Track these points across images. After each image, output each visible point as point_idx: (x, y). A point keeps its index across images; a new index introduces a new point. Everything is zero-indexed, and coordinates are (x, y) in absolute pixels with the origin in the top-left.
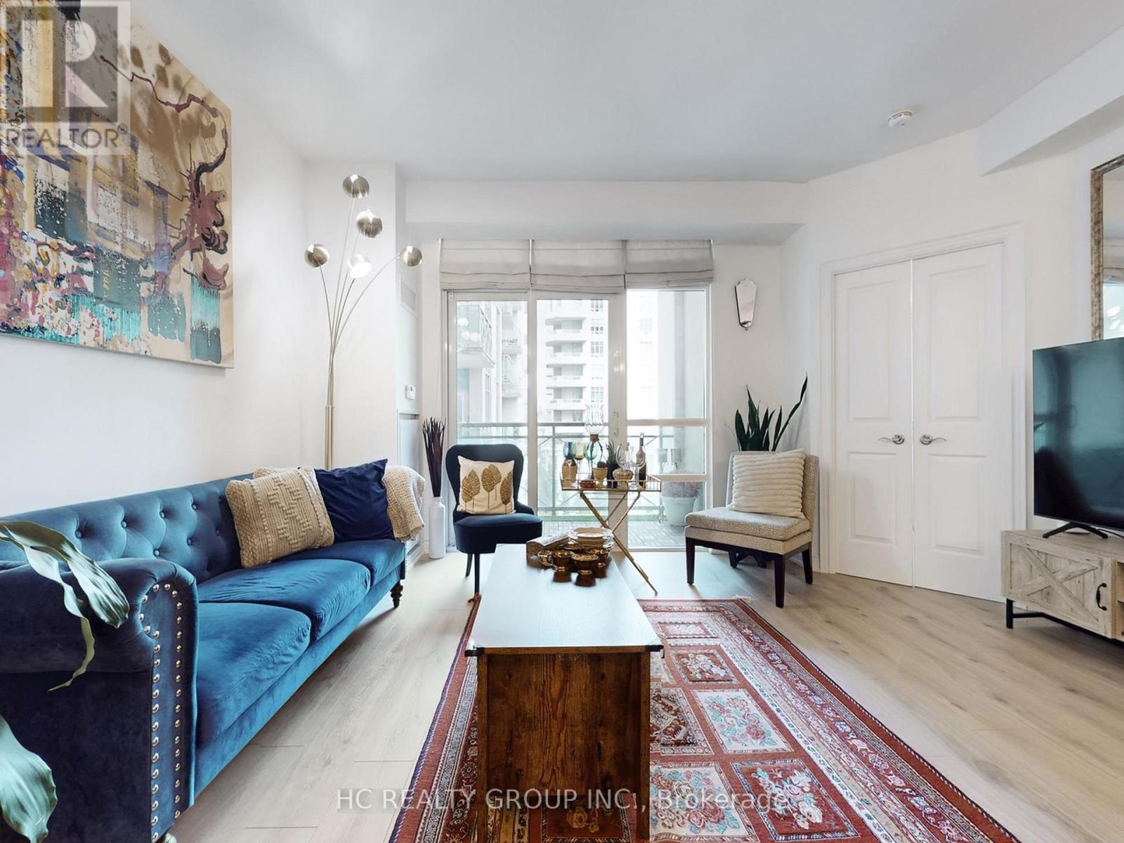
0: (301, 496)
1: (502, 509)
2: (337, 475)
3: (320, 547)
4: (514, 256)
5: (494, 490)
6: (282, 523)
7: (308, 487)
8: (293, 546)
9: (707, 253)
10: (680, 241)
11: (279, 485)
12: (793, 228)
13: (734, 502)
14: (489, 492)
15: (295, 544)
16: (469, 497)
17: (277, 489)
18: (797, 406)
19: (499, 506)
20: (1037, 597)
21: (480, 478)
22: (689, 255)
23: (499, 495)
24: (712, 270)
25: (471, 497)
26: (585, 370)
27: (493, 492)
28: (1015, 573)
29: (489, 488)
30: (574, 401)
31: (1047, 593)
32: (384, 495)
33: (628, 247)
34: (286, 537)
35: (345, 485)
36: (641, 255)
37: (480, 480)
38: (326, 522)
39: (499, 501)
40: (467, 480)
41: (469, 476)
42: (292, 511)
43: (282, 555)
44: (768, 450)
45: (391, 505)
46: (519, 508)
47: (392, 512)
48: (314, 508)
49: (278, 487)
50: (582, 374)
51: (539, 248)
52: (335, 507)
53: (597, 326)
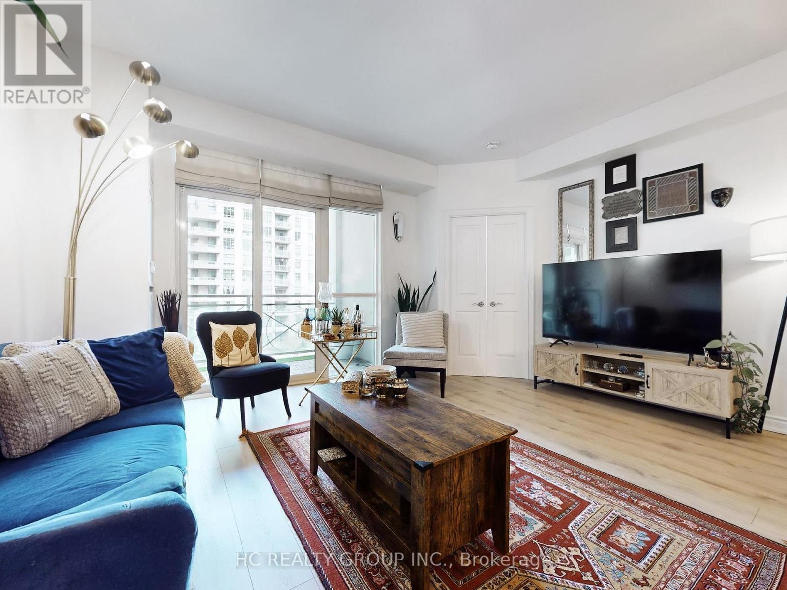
0: (80, 370)
1: (251, 361)
2: (112, 344)
3: (105, 418)
4: (246, 169)
5: (244, 347)
6: (62, 400)
7: (87, 359)
8: (77, 423)
9: (379, 194)
10: (364, 183)
11: (51, 361)
12: (426, 189)
13: (404, 341)
14: (240, 348)
15: (78, 420)
16: (223, 353)
17: (50, 365)
18: (431, 286)
19: (250, 359)
20: (549, 373)
21: (231, 338)
22: (369, 193)
23: (249, 350)
24: (382, 204)
25: (226, 354)
26: (218, 258)
27: (243, 349)
28: (539, 364)
29: (240, 346)
30: (209, 279)
31: (553, 371)
32: (165, 360)
33: (331, 180)
34: (68, 415)
35: (125, 353)
36: (341, 188)
37: (232, 340)
38: (111, 392)
39: (250, 354)
40: (220, 340)
41: (222, 337)
42: (72, 385)
43: (63, 434)
44: (415, 311)
45: (171, 368)
46: (264, 359)
47: (173, 374)
48: (97, 379)
49: (50, 363)
50: (216, 261)
51: (266, 167)
52: (117, 376)
53: (229, 227)
